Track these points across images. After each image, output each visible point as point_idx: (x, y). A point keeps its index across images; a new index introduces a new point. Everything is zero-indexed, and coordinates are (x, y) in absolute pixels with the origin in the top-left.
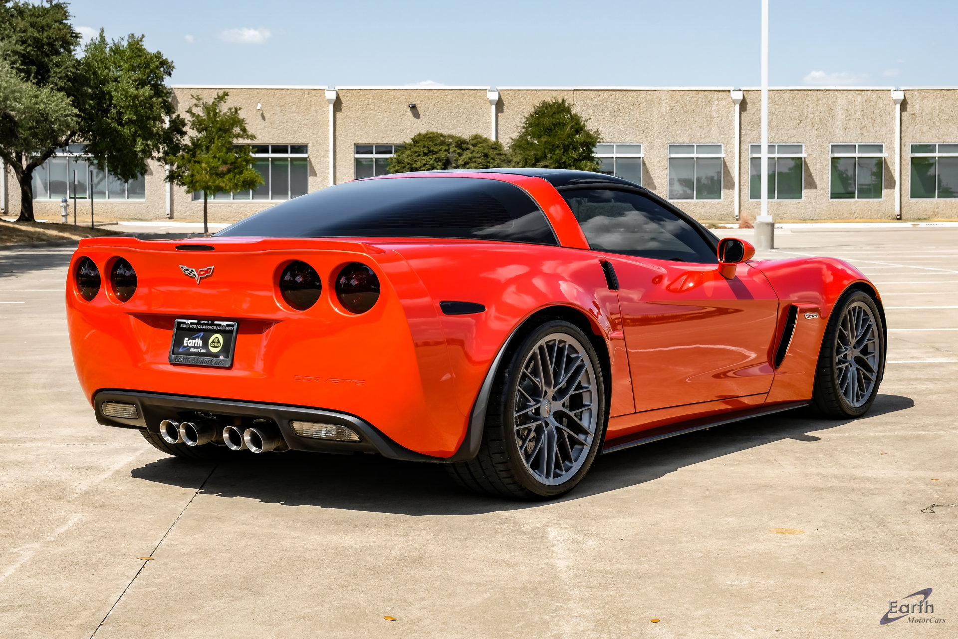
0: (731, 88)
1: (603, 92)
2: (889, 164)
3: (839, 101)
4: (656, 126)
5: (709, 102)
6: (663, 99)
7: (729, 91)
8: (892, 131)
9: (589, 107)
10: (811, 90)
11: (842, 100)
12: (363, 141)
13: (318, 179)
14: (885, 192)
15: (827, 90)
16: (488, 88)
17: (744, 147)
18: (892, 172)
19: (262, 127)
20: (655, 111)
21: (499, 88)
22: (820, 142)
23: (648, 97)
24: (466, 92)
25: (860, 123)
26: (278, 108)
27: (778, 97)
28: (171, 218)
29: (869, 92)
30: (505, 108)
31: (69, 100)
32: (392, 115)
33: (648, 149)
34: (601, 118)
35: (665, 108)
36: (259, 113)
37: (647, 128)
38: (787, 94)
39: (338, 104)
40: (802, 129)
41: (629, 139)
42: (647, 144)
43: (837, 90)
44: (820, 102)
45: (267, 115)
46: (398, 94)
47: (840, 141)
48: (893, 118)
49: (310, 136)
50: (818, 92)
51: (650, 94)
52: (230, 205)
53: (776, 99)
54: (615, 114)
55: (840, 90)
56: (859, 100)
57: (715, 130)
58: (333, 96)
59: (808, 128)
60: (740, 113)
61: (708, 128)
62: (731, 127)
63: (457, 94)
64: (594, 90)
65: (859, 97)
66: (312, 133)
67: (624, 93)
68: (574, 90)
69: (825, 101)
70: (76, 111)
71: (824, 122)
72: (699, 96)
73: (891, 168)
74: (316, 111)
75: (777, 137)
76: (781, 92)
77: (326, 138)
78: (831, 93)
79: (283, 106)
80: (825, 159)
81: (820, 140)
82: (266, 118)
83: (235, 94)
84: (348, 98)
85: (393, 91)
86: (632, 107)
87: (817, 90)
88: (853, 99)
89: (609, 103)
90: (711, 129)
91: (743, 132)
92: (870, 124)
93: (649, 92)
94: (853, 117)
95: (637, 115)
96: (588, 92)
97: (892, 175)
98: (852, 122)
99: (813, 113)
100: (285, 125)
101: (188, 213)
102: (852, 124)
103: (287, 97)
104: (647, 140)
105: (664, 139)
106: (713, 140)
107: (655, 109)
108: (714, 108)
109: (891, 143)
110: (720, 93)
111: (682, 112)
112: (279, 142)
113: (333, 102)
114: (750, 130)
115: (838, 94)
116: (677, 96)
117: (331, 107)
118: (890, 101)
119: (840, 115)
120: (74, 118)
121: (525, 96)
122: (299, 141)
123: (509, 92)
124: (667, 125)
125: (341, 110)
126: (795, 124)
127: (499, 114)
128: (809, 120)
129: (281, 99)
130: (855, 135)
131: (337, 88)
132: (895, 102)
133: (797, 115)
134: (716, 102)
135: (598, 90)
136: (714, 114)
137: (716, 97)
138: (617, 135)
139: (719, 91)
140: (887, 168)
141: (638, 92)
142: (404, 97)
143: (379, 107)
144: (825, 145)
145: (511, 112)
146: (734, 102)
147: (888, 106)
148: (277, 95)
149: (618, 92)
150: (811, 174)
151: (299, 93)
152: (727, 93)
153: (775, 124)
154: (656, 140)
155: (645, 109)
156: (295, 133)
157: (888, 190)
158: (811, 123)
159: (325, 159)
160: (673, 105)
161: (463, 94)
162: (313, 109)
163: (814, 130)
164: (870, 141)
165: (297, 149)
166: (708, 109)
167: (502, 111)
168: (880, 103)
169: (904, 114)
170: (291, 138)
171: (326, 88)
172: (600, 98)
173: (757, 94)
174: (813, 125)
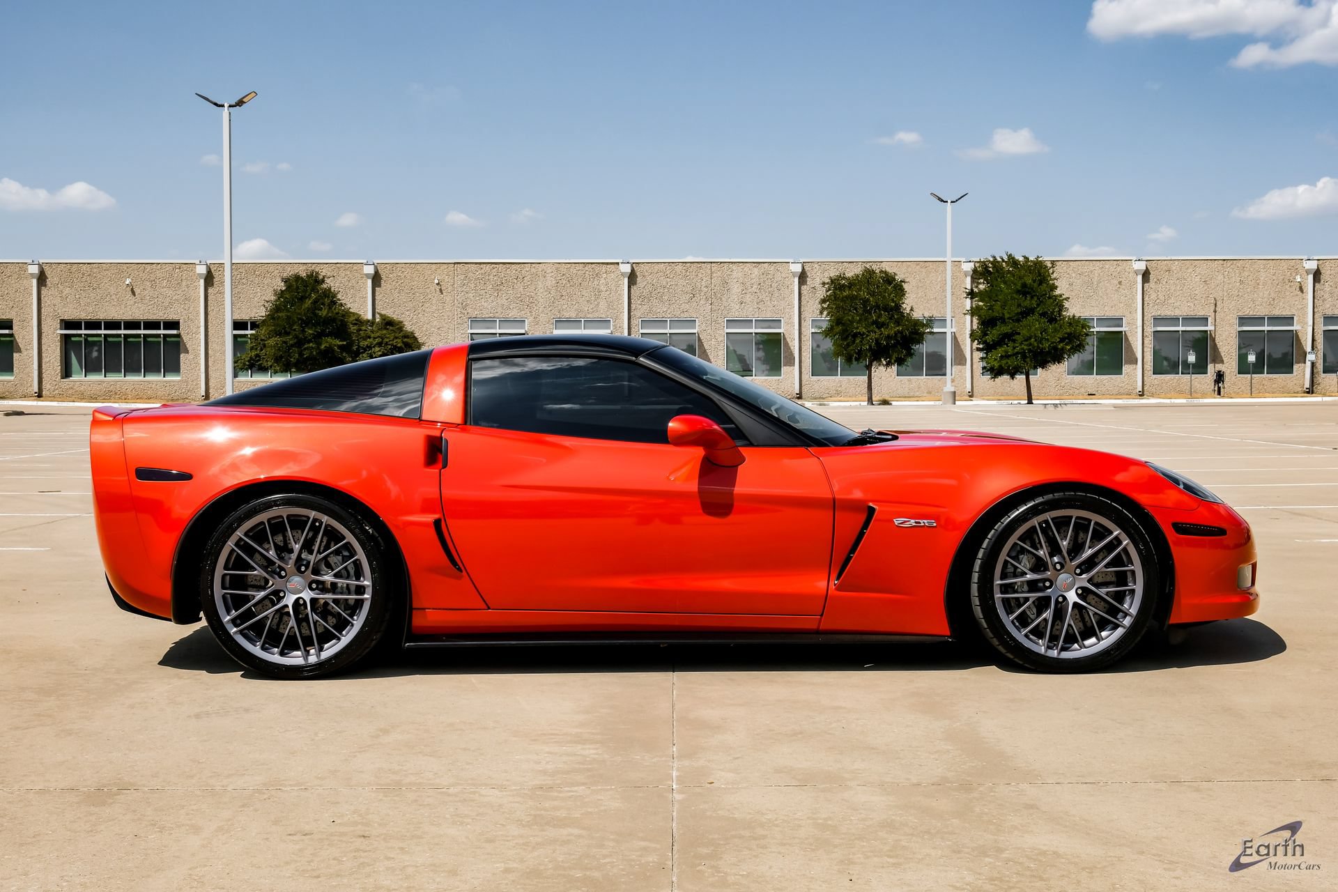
0: (620, 261)
1: (485, 265)
2: (788, 340)
3: (735, 274)
4: (541, 300)
5: (597, 275)
6: (547, 272)
7: (618, 263)
8: (791, 305)
9: (470, 281)
10: (704, 263)
11: (737, 272)
12: (239, 316)
13: (190, 356)
14: (784, 369)
15: (721, 263)
16: (365, 261)
17: (634, 322)
18: (792, 348)
19: (132, 302)
20: (540, 285)
21: (376, 262)
22: (715, 317)
23: (533, 270)
24: (342, 265)
25: (757, 297)
26: (148, 283)
27: (669, 269)
28: (39, 395)
29: (766, 264)
30: (383, 282)
32: (266, 290)
33: (533, 324)
34: (483, 291)
35: (550, 282)
36: (129, 289)
37: (531, 303)
38: (680, 267)
40: (695, 304)
41: (513, 314)
42: (531, 319)
43: (732, 263)
44: (715, 275)
45: (137, 291)
46: (272, 268)
47: (736, 314)
48: (792, 291)
49: (181, 312)
50: (713, 265)
51: (534, 267)
52: (100, 383)
53: (668, 272)
54: (497, 288)
55: (735, 263)
56: (756, 273)
57: (603, 305)
59: (702, 302)
60: (629, 287)
61: (596, 303)
62: (620, 302)
63: (333, 267)
64: (476, 263)
65: (756, 270)
66: (183, 308)
67: (508, 266)
68: (455, 263)
69: (719, 274)
71: (719, 295)
72: (586, 268)
73: (790, 344)
74: (188, 286)
75: (669, 312)
76: (673, 265)
77: (198, 313)
78: (726, 265)
79: (154, 281)
80: (720, 335)
81: (715, 315)
82: (136, 294)
83: (104, 268)
84: (220, 273)
85: (266, 265)
86: (515, 281)
87: (711, 263)
88: (750, 272)
89: (491, 277)
90: (599, 303)
91: (633, 306)
92: (768, 298)
93: (534, 265)
94: (750, 291)
95: (521, 289)
96: (469, 265)
97: (791, 352)
98: (748, 296)
99: (707, 287)
100: (156, 301)
101: (56, 391)
102: (748, 298)
103: (158, 272)
104: (531, 315)
105: (549, 314)
106: (602, 315)
107: (540, 283)
108: (603, 281)
109: (790, 317)
110: (609, 266)
111: (569, 285)
112: (149, 318)
113: (204, 277)
114: (641, 305)
115: (734, 267)
116: (563, 269)
117: (202, 282)
118: (788, 274)
119: (736, 289)
121: (403, 270)
122: (172, 317)
123: (387, 265)
124: (553, 299)
125: (212, 285)
126: (687, 298)
128: (702, 294)
129: (151, 273)
130: (751, 309)
131: (208, 262)
132: (794, 274)
133: (689, 289)
134: (605, 276)
135: (480, 263)
136: (603, 288)
137: (604, 271)
138: (500, 310)
139: (607, 263)
140: (787, 344)
141: (523, 265)
142: (278, 271)
143: (252, 281)
144: (720, 320)
145: (388, 286)
146: (623, 274)
147: (787, 279)
148: (148, 270)
149: (501, 265)
150: (705, 351)
151: (169, 268)
152: (616, 266)
153: (666, 298)
154: (541, 315)
155: (529, 283)
156: (166, 308)
157: (788, 367)
158: (704, 297)
159: (197, 336)
160: (559, 278)
161: (339, 268)
162: (184, 283)
163: (708, 304)
164: (768, 315)
165: (174, 325)
166: (596, 283)
167: (380, 286)
168: (778, 277)
169: (804, 288)
170: (161, 314)
171: (198, 262)
172: (483, 271)
173: (647, 267)
174: (707, 299)
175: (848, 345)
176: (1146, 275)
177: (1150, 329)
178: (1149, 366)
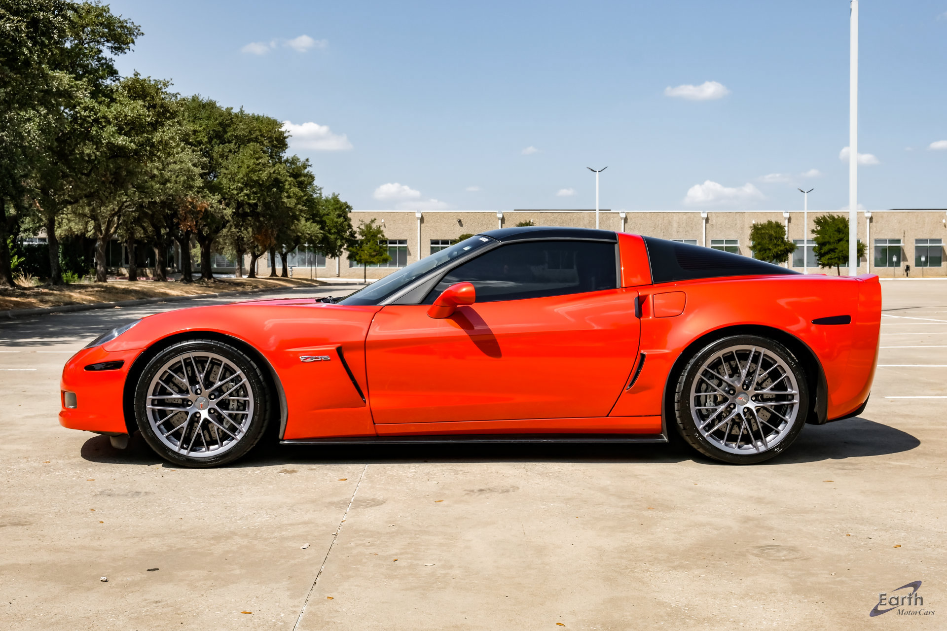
0: (620, 212)
3: (675, 218)
5: (609, 218)
7: (619, 213)
8: (702, 233)
9: (548, 221)
10: (660, 213)
11: (676, 218)
12: (435, 238)
13: (412, 257)
15: (668, 213)
16: (497, 211)
21: (503, 212)
25: (685, 229)
26: (392, 222)
27: (643, 216)
28: (339, 276)
29: (689, 214)
30: (506, 221)
31: (319, 227)
32: (449, 225)
35: (586, 222)
36: (383, 224)
38: (648, 215)
39: (422, 220)
40: (655, 232)
43: (673, 213)
44: (665, 219)
45: (387, 225)
46: (452, 215)
47: (675, 238)
48: (702, 227)
49: (408, 236)
55: (675, 213)
58: (419, 216)
59: (659, 231)
60: (624, 224)
63: (482, 214)
65: (685, 217)
66: (409, 234)
69: (667, 218)
70: (321, 231)
71: (667, 228)
74: (411, 223)
76: (645, 214)
77: (416, 237)
78: (670, 214)
79: (395, 220)
82: (386, 227)
84: (427, 217)
85: (449, 213)
86: (569, 221)
87: (663, 213)
88: (682, 217)
89: (558, 219)
92: (690, 230)
94: (682, 226)
99: (661, 224)
100: (396, 230)
101: (347, 274)
102: (681, 230)
103: (397, 216)
107: (581, 222)
108: (611, 221)
109: (701, 239)
110: (614, 214)
112: (393, 238)
113: (420, 219)
115: (674, 215)
117: (419, 221)
118: (700, 218)
119: (675, 225)
120: (321, 235)
121: (516, 216)
122: (403, 238)
123: (508, 214)
125: (423, 222)
126: (652, 230)
127: (503, 225)
128: (659, 228)
129: (393, 217)
130: (682, 235)
131: (422, 212)
132: (703, 218)
133: (653, 225)
134: (612, 219)
136: (612, 225)
142: (455, 216)
143: (443, 221)
145: (509, 223)
146: (621, 218)
147: (699, 221)
148: (392, 215)
149: (563, 213)
151: (403, 214)
155: (576, 222)
156: (401, 234)
159: (416, 247)
160: (591, 220)
161: (485, 215)
162: (410, 222)
163: (662, 233)
164: (691, 237)
165: (401, 242)
166: (608, 222)
167: (504, 223)
168: (695, 220)
169: (707, 225)
170: (398, 236)
171: (416, 211)
172: (554, 216)
173: (633, 215)
174: (661, 230)
175: (763, 254)
176: (871, 219)
177: (873, 245)
178: (873, 262)
